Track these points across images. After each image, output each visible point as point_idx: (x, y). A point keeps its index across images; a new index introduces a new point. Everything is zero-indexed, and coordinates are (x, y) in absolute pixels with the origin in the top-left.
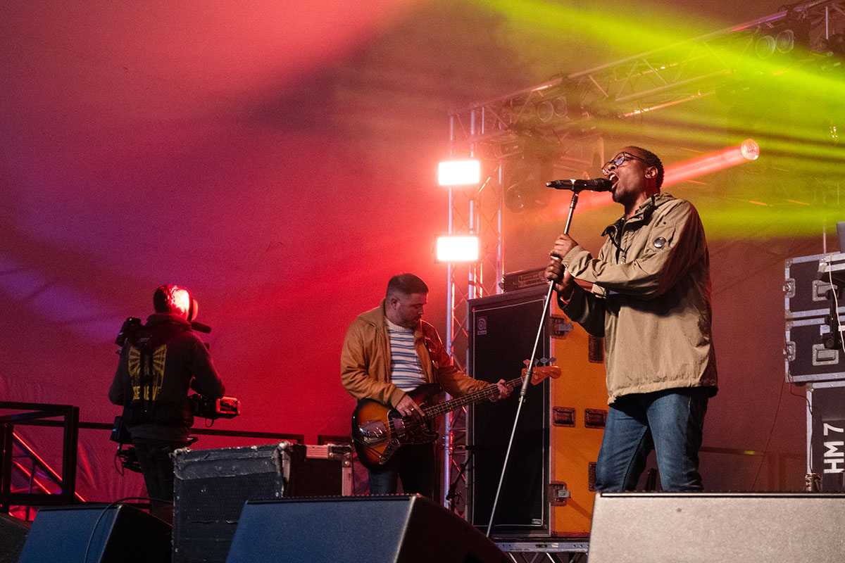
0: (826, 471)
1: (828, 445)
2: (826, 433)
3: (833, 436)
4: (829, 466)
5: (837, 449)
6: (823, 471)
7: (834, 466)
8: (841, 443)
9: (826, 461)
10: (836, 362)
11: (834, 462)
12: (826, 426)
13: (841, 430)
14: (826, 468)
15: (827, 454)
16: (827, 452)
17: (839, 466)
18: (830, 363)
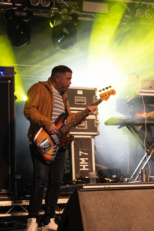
0: (81, 169)
1: (81, 159)
2: (80, 155)
3: (83, 156)
4: (82, 167)
5: (85, 161)
6: (80, 169)
7: (84, 167)
8: (87, 159)
9: (81, 166)
10: (86, 128)
11: (84, 166)
12: (80, 152)
13: (87, 154)
14: (81, 168)
15: (81, 163)
16: (81, 162)
17: (86, 167)
18: (83, 128)
